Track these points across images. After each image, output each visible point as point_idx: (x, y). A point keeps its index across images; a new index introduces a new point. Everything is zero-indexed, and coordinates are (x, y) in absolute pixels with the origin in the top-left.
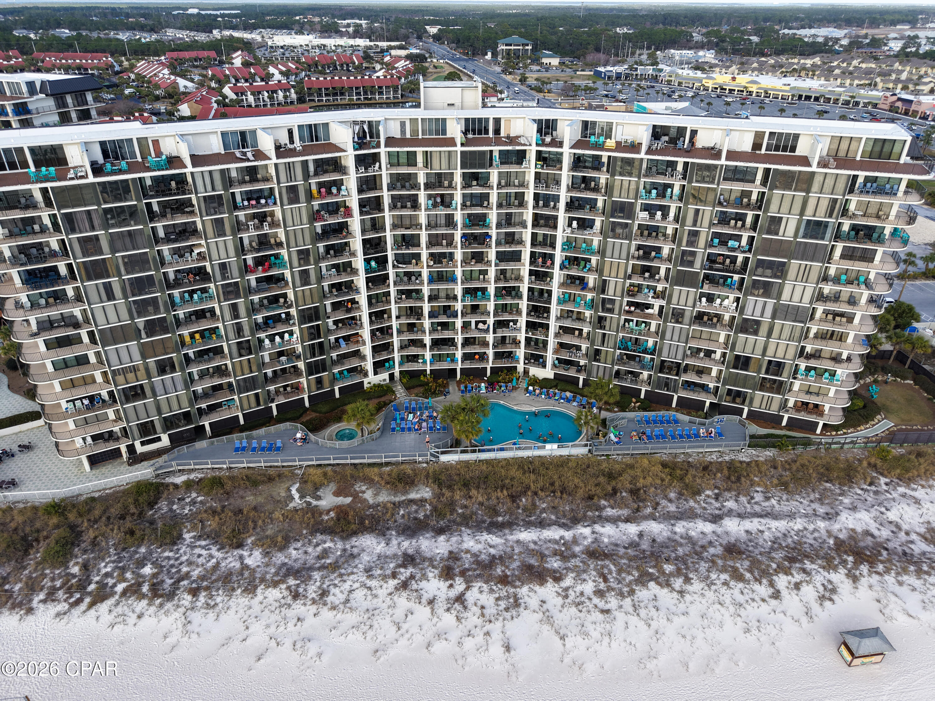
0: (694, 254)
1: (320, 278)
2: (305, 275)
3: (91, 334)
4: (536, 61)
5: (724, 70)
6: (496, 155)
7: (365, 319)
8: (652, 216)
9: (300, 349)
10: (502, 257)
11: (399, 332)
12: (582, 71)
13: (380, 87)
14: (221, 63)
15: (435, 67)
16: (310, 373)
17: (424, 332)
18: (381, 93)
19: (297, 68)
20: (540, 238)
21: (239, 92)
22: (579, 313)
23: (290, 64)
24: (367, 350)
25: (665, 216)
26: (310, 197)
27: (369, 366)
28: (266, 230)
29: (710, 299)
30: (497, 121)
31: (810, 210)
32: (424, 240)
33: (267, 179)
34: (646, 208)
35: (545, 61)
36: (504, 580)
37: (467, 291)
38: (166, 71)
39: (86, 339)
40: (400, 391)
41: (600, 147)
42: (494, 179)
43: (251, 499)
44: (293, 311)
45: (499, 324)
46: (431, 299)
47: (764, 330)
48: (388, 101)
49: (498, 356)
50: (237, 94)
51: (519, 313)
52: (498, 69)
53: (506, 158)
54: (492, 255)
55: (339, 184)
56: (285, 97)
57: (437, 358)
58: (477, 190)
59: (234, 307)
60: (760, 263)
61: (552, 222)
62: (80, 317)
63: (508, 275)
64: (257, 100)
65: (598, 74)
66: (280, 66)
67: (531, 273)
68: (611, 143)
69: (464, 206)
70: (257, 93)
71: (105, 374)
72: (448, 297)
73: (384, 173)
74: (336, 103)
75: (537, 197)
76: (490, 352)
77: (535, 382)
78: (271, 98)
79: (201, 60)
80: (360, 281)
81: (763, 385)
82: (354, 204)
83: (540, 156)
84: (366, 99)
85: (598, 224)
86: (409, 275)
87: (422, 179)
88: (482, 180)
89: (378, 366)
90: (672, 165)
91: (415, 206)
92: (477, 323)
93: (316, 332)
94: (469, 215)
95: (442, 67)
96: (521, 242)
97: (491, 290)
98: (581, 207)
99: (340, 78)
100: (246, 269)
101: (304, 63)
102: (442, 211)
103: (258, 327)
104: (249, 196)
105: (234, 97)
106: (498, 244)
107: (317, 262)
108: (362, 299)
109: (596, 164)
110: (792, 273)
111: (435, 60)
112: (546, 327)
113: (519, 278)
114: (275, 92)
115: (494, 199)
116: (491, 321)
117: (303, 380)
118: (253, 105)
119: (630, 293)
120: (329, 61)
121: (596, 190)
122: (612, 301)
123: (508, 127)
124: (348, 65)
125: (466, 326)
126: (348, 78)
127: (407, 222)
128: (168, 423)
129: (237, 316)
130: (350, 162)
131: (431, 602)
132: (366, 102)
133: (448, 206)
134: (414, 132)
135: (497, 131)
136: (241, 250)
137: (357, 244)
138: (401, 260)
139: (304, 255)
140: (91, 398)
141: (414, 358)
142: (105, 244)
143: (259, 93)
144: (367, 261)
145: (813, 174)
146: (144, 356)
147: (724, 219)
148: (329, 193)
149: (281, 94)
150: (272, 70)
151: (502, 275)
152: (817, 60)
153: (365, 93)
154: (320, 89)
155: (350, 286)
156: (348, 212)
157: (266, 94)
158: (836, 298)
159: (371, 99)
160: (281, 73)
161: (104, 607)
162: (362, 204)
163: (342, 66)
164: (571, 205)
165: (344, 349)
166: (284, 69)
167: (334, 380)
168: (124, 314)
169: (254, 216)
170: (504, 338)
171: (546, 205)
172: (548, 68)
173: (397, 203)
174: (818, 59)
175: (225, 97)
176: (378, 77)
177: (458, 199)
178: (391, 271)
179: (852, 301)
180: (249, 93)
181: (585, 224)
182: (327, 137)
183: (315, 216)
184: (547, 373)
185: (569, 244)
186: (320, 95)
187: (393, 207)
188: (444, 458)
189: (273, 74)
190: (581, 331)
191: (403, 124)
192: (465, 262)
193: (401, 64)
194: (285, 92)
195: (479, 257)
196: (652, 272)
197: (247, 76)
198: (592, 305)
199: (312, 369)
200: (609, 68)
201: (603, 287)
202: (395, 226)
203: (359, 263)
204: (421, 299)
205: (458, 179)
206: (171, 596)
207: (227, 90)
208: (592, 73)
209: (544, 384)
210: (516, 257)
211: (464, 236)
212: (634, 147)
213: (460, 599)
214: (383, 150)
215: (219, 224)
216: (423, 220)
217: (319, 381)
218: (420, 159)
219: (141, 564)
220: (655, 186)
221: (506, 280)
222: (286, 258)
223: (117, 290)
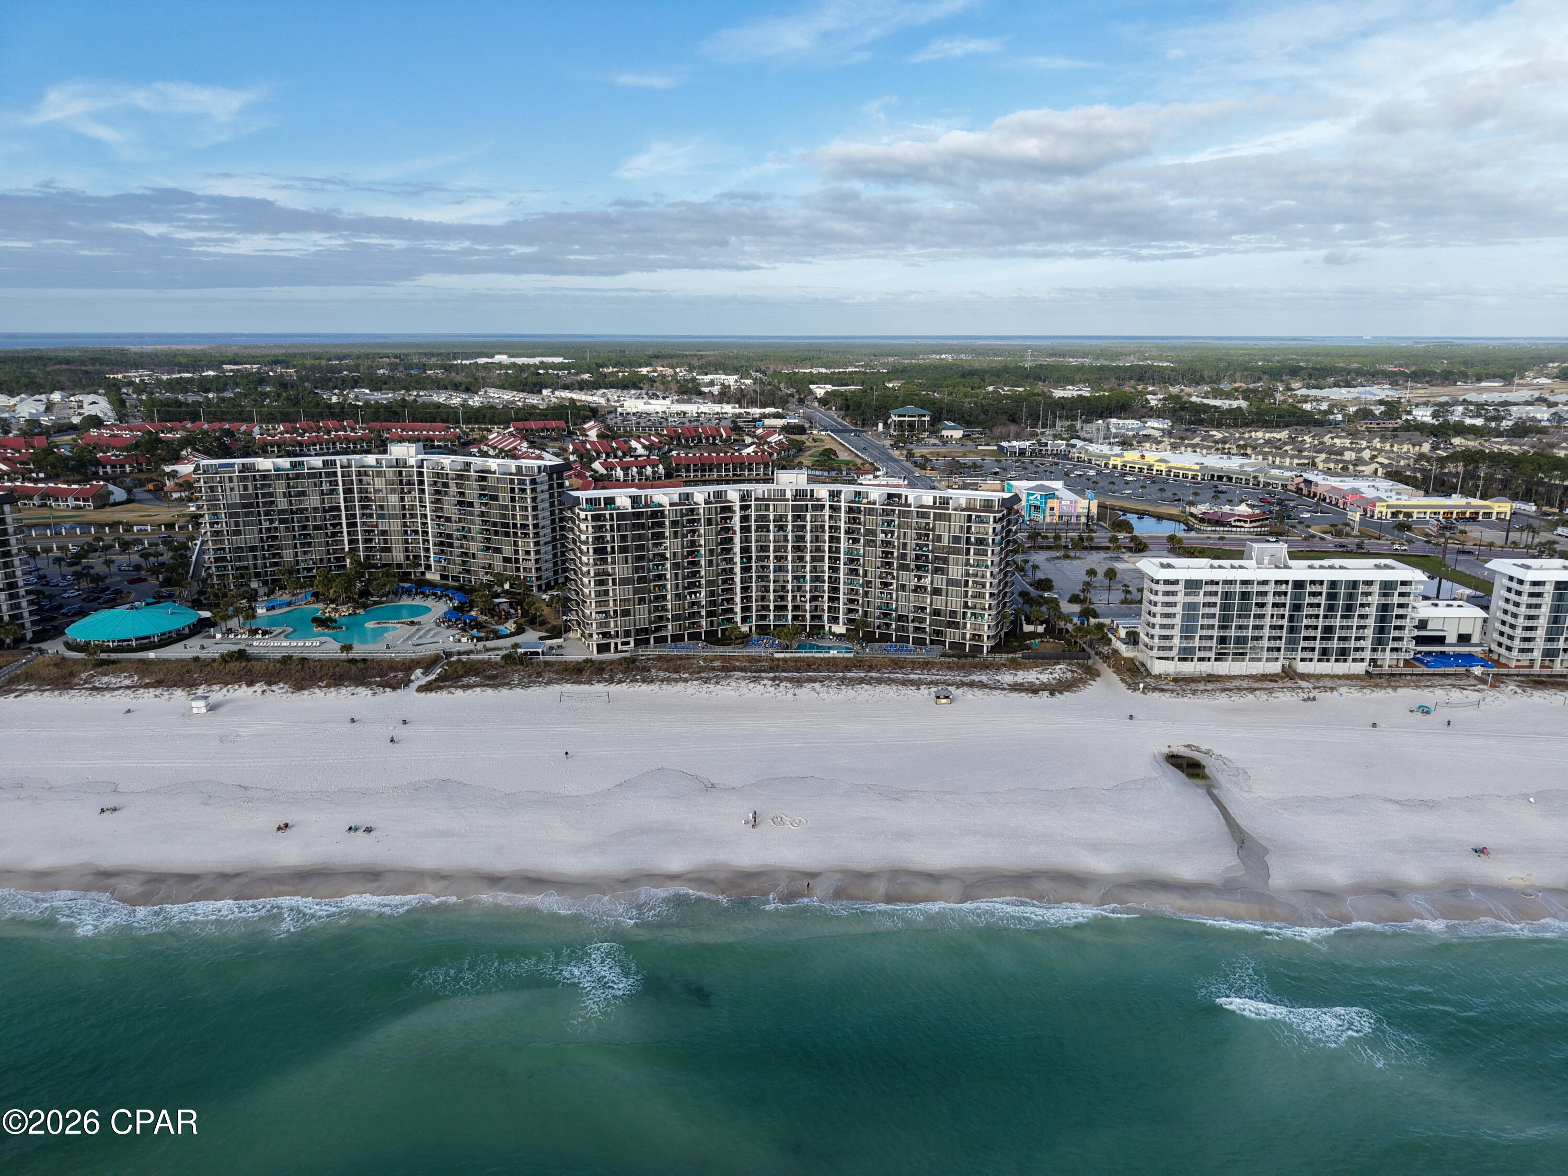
0: (906, 554)
1: (718, 565)
2: (711, 562)
3: (614, 580)
4: (934, 432)
5: (1154, 446)
6: (810, 507)
7: (738, 590)
8: (886, 536)
9: (704, 603)
10: (813, 559)
11: (756, 601)
12: (986, 445)
13: (750, 464)
14: (570, 433)
15: (815, 440)
16: (707, 616)
17: (770, 601)
18: (750, 470)
19: (660, 442)
20: (834, 549)
21: (610, 467)
22: (857, 590)
23: (652, 438)
24: (738, 609)
25: (892, 537)
26: (717, 524)
27: (738, 619)
28: (696, 538)
29: (920, 578)
30: (812, 491)
31: (952, 531)
32: (771, 549)
33: (698, 514)
34: (883, 532)
35: (945, 433)
36: (798, 681)
37: (795, 578)
38: (525, 444)
39: (610, 582)
40: (755, 636)
41: (860, 503)
42: (808, 518)
43: (679, 663)
44: (703, 581)
45: (814, 599)
46: (774, 582)
47: (944, 593)
48: (758, 477)
49: (813, 618)
50: (606, 469)
51: (824, 591)
52: (887, 442)
53: (815, 508)
54: (808, 558)
55: (731, 518)
56: (654, 472)
57: (777, 618)
58: (799, 523)
59: (677, 574)
60: (936, 558)
61: (838, 540)
62: (610, 571)
63: (818, 569)
64: (626, 475)
65: (1001, 448)
66: (642, 440)
67: (830, 568)
68: (865, 501)
69: (793, 531)
70: (626, 469)
71: (615, 600)
72: (784, 581)
73: (753, 514)
74: (704, 478)
75: (830, 527)
76: (808, 615)
77: (834, 634)
78: (640, 473)
79: (548, 430)
80: (737, 570)
81: (950, 625)
82: (737, 529)
83: (831, 507)
84: (734, 475)
85: (862, 541)
86: (763, 567)
87: (771, 518)
88: (803, 518)
89: (744, 620)
90: (894, 511)
91: (768, 531)
92: (801, 596)
93: (712, 594)
94: (796, 536)
95: (822, 440)
96: (824, 551)
97: (808, 578)
98: (853, 532)
99: (710, 454)
100: (683, 557)
101: (665, 435)
102: (781, 533)
103: (685, 588)
104: (689, 521)
105: (605, 472)
106: (811, 552)
107: (717, 556)
108: (738, 579)
109: (859, 511)
110: (951, 562)
111: (815, 432)
112: (838, 599)
113: (823, 572)
114: (644, 467)
115: (808, 528)
116: (808, 597)
117: (704, 623)
118: (622, 480)
119: (880, 578)
120: (694, 434)
121: (859, 523)
122: (871, 582)
123: (818, 493)
124: (714, 438)
125: (794, 598)
126: (718, 455)
127: (763, 539)
128: (638, 632)
129: (677, 579)
130: (737, 508)
131: (765, 685)
132: (735, 478)
133: (785, 531)
134: (769, 495)
135: (812, 496)
136: (683, 548)
137: (737, 549)
138: (759, 559)
139: (711, 552)
140: (605, 612)
141: (764, 618)
142: (630, 538)
143: (628, 468)
144: (742, 558)
145: (950, 514)
146: (634, 594)
147: (919, 536)
148: (726, 523)
149: (649, 469)
150: (634, 444)
151: (814, 569)
152: (1284, 435)
153: (735, 469)
154: (689, 465)
155: (731, 571)
156: (734, 532)
157: (635, 469)
158: (976, 576)
159: (740, 475)
160: (644, 447)
161: (624, 684)
162: (742, 528)
163: (707, 439)
164: (847, 532)
165: (726, 606)
166: (647, 443)
167: (719, 625)
168: (630, 572)
169: (691, 531)
170: (816, 606)
171: (835, 532)
172: (945, 442)
173: (758, 529)
174: (1287, 432)
175: (596, 472)
176: (749, 454)
177: (790, 528)
178: (753, 564)
179: (983, 576)
180: (618, 469)
181: (856, 541)
182: (726, 496)
183: (718, 533)
184: (840, 629)
185: (849, 552)
186: (688, 471)
187: (756, 531)
188: (777, 655)
189: (636, 449)
190: (858, 601)
191: (764, 492)
192: (793, 561)
193: (774, 438)
194: (653, 468)
195: (801, 559)
196: (889, 565)
197: (609, 450)
198: (862, 586)
199: (710, 614)
200: (1014, 443)
201: (866, 572)
202: (757, 541)
203: (737, 559)
204: (769, 582)
205: (790, 518)
206: (652, 682)
207: (597, 465)
208: (996, 448)
209: (840, 636)
210: (822, 559)
211: (793, 546)
212: (875, 504)
213: (778, 685)
214: (753, 503)
215: (676, 533)
216: (771, 538)
217: (712, 622)
218: (771, 508)
219: (635, 675)
220: (886, 521)
221: (816, 572)
222: (703, 552)
223: (630, 561)
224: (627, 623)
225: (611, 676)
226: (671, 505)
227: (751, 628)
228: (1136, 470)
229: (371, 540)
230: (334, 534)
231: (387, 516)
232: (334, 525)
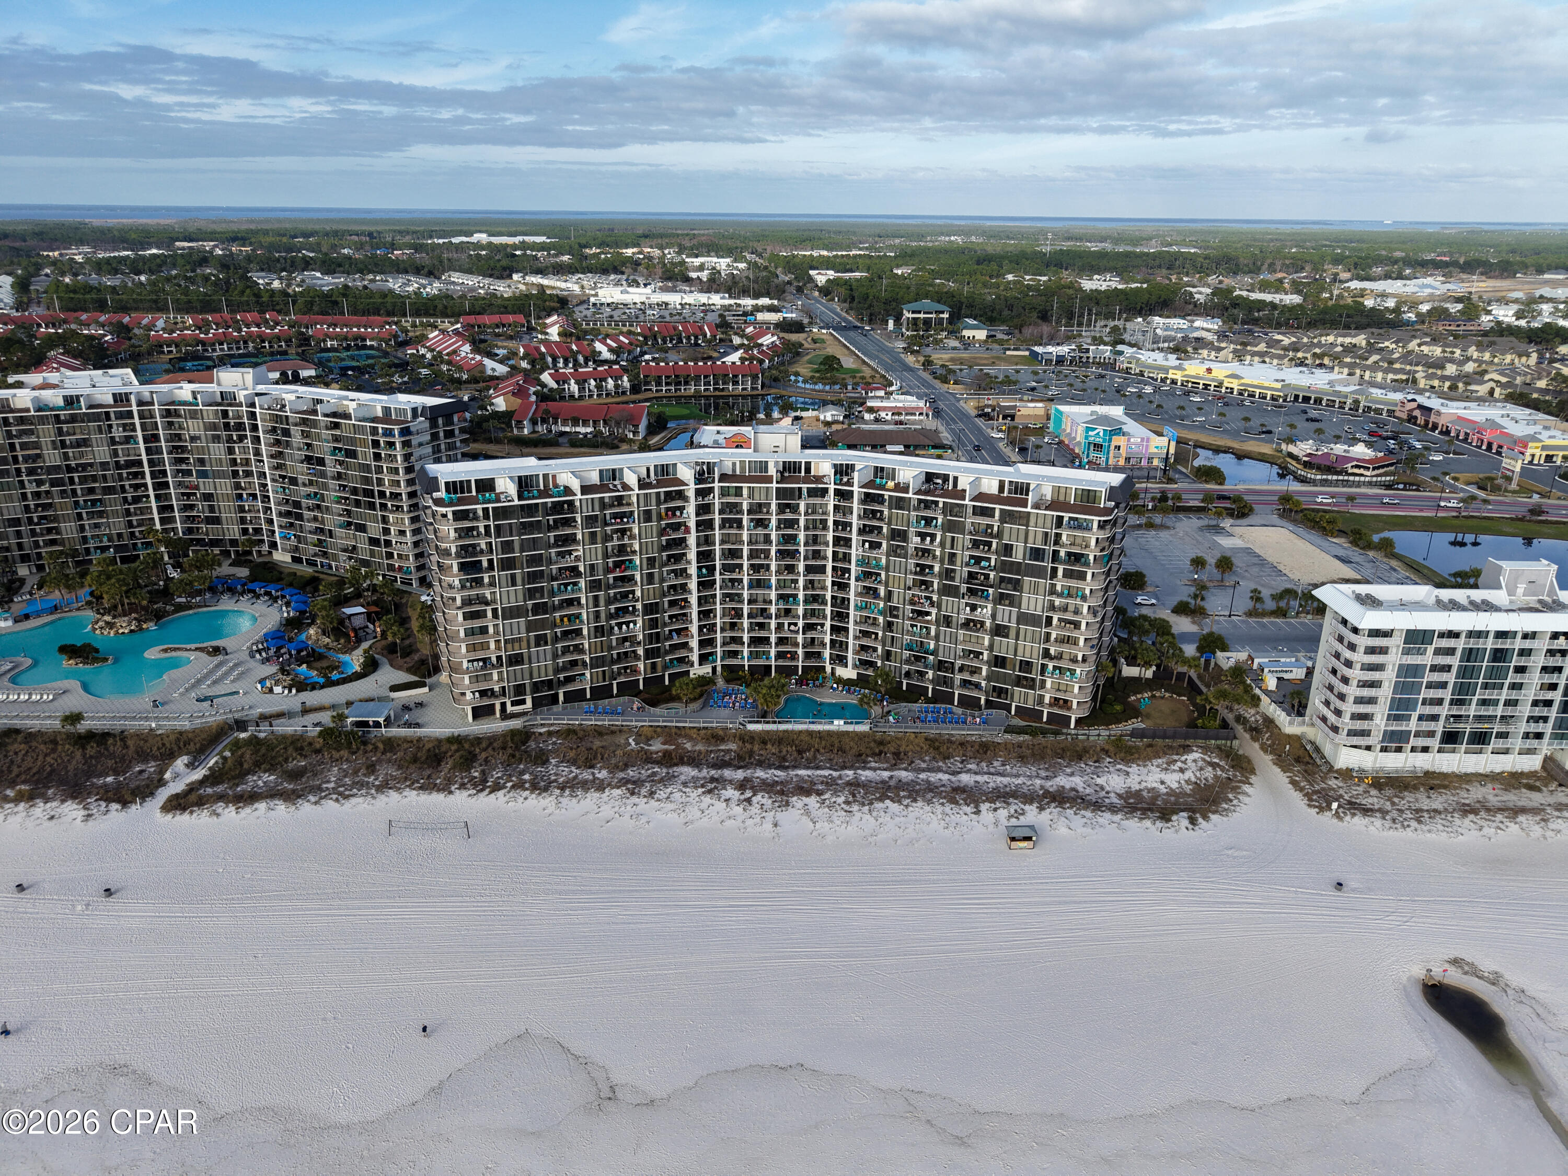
0: (954, 571)
1: (662, 580)
2: (650, 577)
3: (495, 611)
4: (954, 332)
6: (805, 492)
7: (695, 616)
8: (923, 540)
9: (641, 637)
10: (809, 569)
11: (723, 630)
12: (1015, 349)
13: (735, 376)
14: (530, 329)
15: (815, 341)
16: (647, 658)
17: (743, 630)
18: (736, 383)
19: (631, 344)
20: (841, 556)
21: (561, 380)
22: (875, 619)
23: (622, 338)
24: (694, 643)
25: (932, 541)
26: (660, 518)
27: (695, 658)
28: (626, 541)
29: (974, 608)
30: (808, 465)
31: (1031, 539)
32: (745, 554)
33: (629, 504)
34: (919, 534)
35: (966, 333)
36: (782, 793)
37: (781, 597)
38: (467, 348)
39: (490, 614)
40: (720, 682)
41: (882, 487)
42: (802, 508)
43: (597, 743)
44: (639, 606)
45: (808, 627)
46: (750, 602)
47: (1013, 633)
48: (745, 392)
49: (808, 655)
50: (558, 382)
51: (825, 617)
53: (812, 493)
54: (801, 568)
55: (681, 509)
56: (617, 386)
57: (753, 655)
58: (789, 516)
59: (596, 598)
60: (1002, 579)
61: (847, 542)
62: (489, 597)
63: (816, 584)
64: (581, 389)
65: (1034, 355)
66: (609, 341)
67: (834, 583)
68: (891, 484)
69: (778, 528)
70: (581, 382)
71: (498, 642)
72: (765, 601)
73: (717, 501)
75: (836, 523)
76: (800, 651)
77: (839, 681)
78: (599, 387)
79: (504, 326)
80: (693, 585)
81: (1019, 682)
82: (692, 524)
83: (838, 493)
84: (715, 389)
85: (884, 545)
86: (732, 581)
87: (745, 507)
88: (795, 509)
89: (703, 659)
90: (936, 503)
91: (740, 526)
92: (790, 624)
93: (654, 623)
94: (783, 535)
95: (823, 341)
96: (825, 558)
97: (801, 597)
98: (871, 532)
99: (686, 363)
100: (608, 570)
101: (639, 334)
102: (760, 531)
103: (611, 616)
104: (615, 516)
105: (555, 386)
106: (806, 558)
107: (660, 568)
108: (693, 599)
109: (879, 499)
110: (1026, 587)
111: (815, 330)
112: (846, 630)
113: (824, 588)
114: (605, 380)
115: (802, 523)
116: (801, 623)
117: (641, 666)
118: (577, 395)
119: (912, 603)
120: (672, 332)
121: (881, 519)
122: (896, 608)
123: (817, 469)
124: (696, 338)
125: (779, 627)
126: (696, 364)
127: (733, 539)
128: (536, 687)
129: (596, 605)
130: (691, 494)
131: (727, 800)
132: (717, 393)
133: (766, 527)
134: (743, 468)
135: (808, 470)
136: (606, 556)
137: (692, 555)
138: (726, 568)
139: (651, 562)
140: (484, 660)
141: (735, 654)
142: (517, 546)
143: (585, 381)
144: (699, 568)
145: (1029, 513)
146: (528, 631)
147: (976, 544)
148: (674, 515)
149: (611, 383)
150: (599, 346)
151: (810, 584)
153: (716, 383)
154: (660, 377)
155: (684, 588)
156: (688, 531)
157: (593, 382)
158: (1065, 609)
159: (723, 389)
160: (611, 350)
161: (501, 793)
162: (698, 524)
163: (688, 338)
164: (861, 532)
165: (676, 640)
166: (614, 345)
167: (665, 668)
168: (521, 597)
169: (617, 531)
170: (813, 639)
171: (844, 529)
173: (724, 523)
175: (544, 385)
176: (734, 363)
177: (774, 523)
178: (718, 577)
179: (1077, 612)
180: (572, 381)
181: (875, 546)
182: (675, 473)
183: (662, 532)
184: (848, 673)
185: (862, 562)
186: (659, 384)
187: (722, 527)
188: (751, 727)
189: (600, 352)
190: (877, 634)
191: (734, 464)
192: (778, 572)
193: (767, 340)
194: (616, 381)
195: (791, 569)
196: (927, 585)
197: (568, 354)
198: (882, 613)
199: (649, 654)
200: (1050, 349)
201: (889, 594)
202: (723, 542)
203: (693, 570)
204: (742, 602)
205: (774, 507)
206: (546, 789)
207: (546, 377)
208: (1027, 353)
209: (848, 683)
210: (822, 570)
211: (778, 551)
212: (906, 489)
213: (748, 800)
214: (716, 485)
215: (593, 535)
216: (745, 538)
217: (654, 665)
218: (745, 492)
219: (522, 773)
220: (923, 518)
221: (813, 588)
222: (638, 562)
223: (519, 580)
224: (519, 676)
225: (483, 772)
226: (585, 489)
227: (714, 669)
228: (1201, 386)
229: (192, 507)
230: (137, 500)
231: (210, 474)
232: (136, 487)
